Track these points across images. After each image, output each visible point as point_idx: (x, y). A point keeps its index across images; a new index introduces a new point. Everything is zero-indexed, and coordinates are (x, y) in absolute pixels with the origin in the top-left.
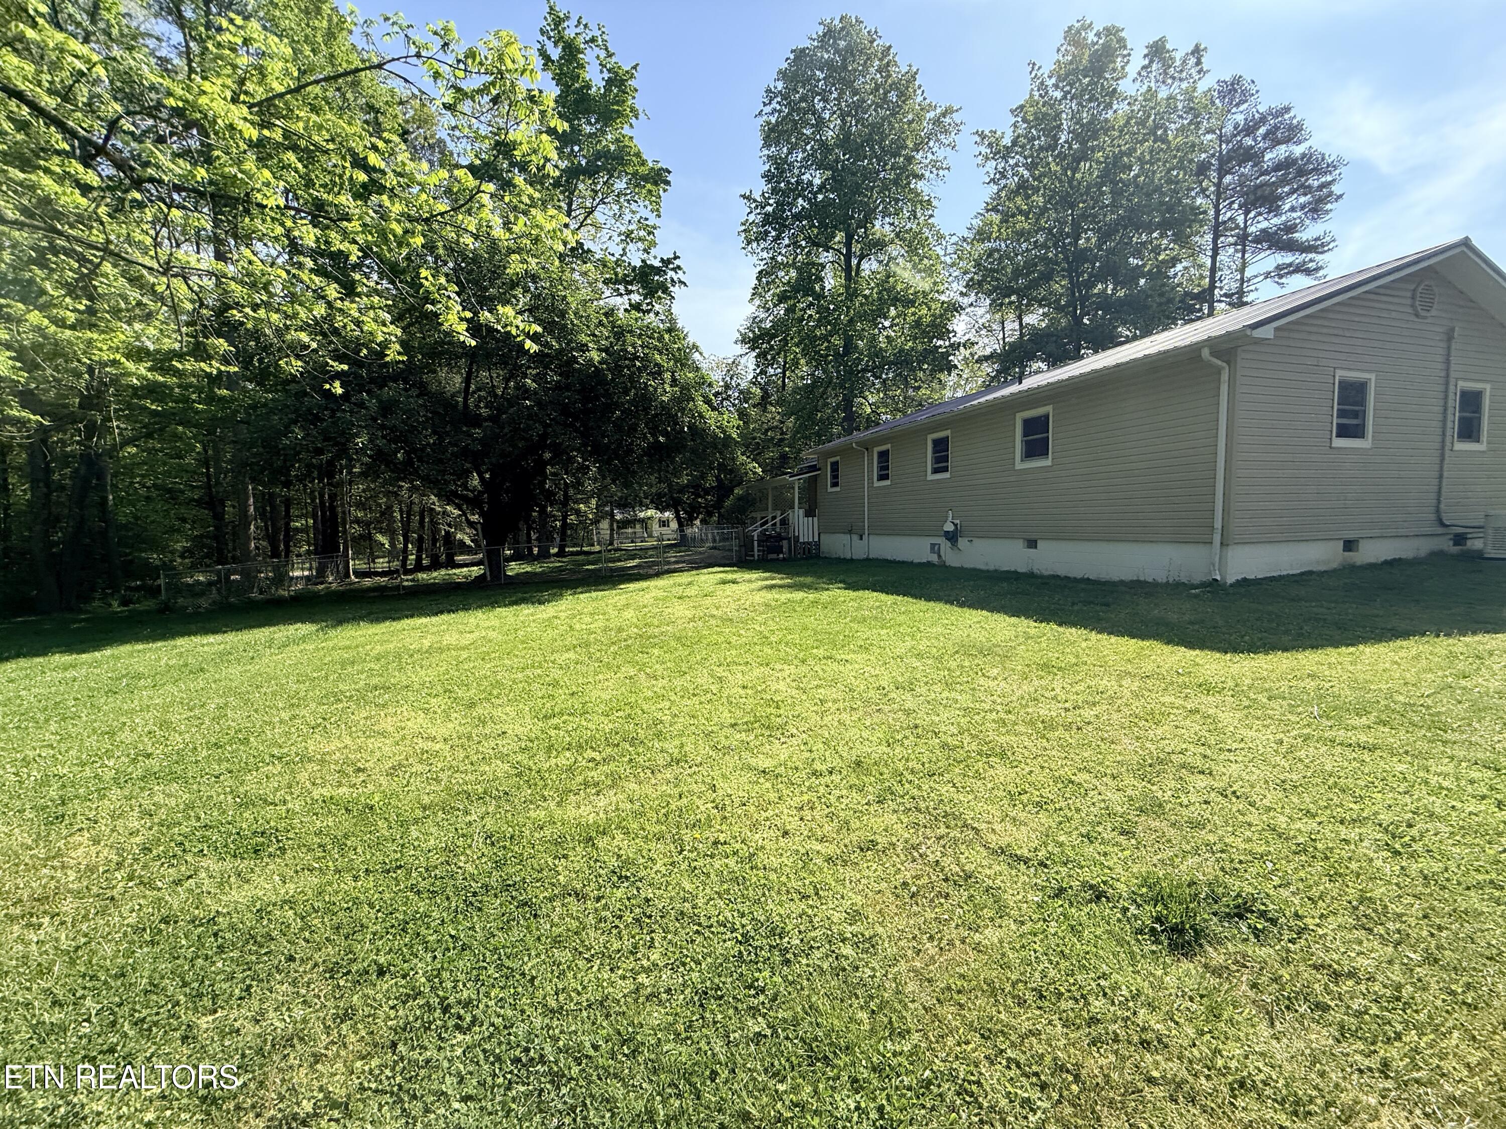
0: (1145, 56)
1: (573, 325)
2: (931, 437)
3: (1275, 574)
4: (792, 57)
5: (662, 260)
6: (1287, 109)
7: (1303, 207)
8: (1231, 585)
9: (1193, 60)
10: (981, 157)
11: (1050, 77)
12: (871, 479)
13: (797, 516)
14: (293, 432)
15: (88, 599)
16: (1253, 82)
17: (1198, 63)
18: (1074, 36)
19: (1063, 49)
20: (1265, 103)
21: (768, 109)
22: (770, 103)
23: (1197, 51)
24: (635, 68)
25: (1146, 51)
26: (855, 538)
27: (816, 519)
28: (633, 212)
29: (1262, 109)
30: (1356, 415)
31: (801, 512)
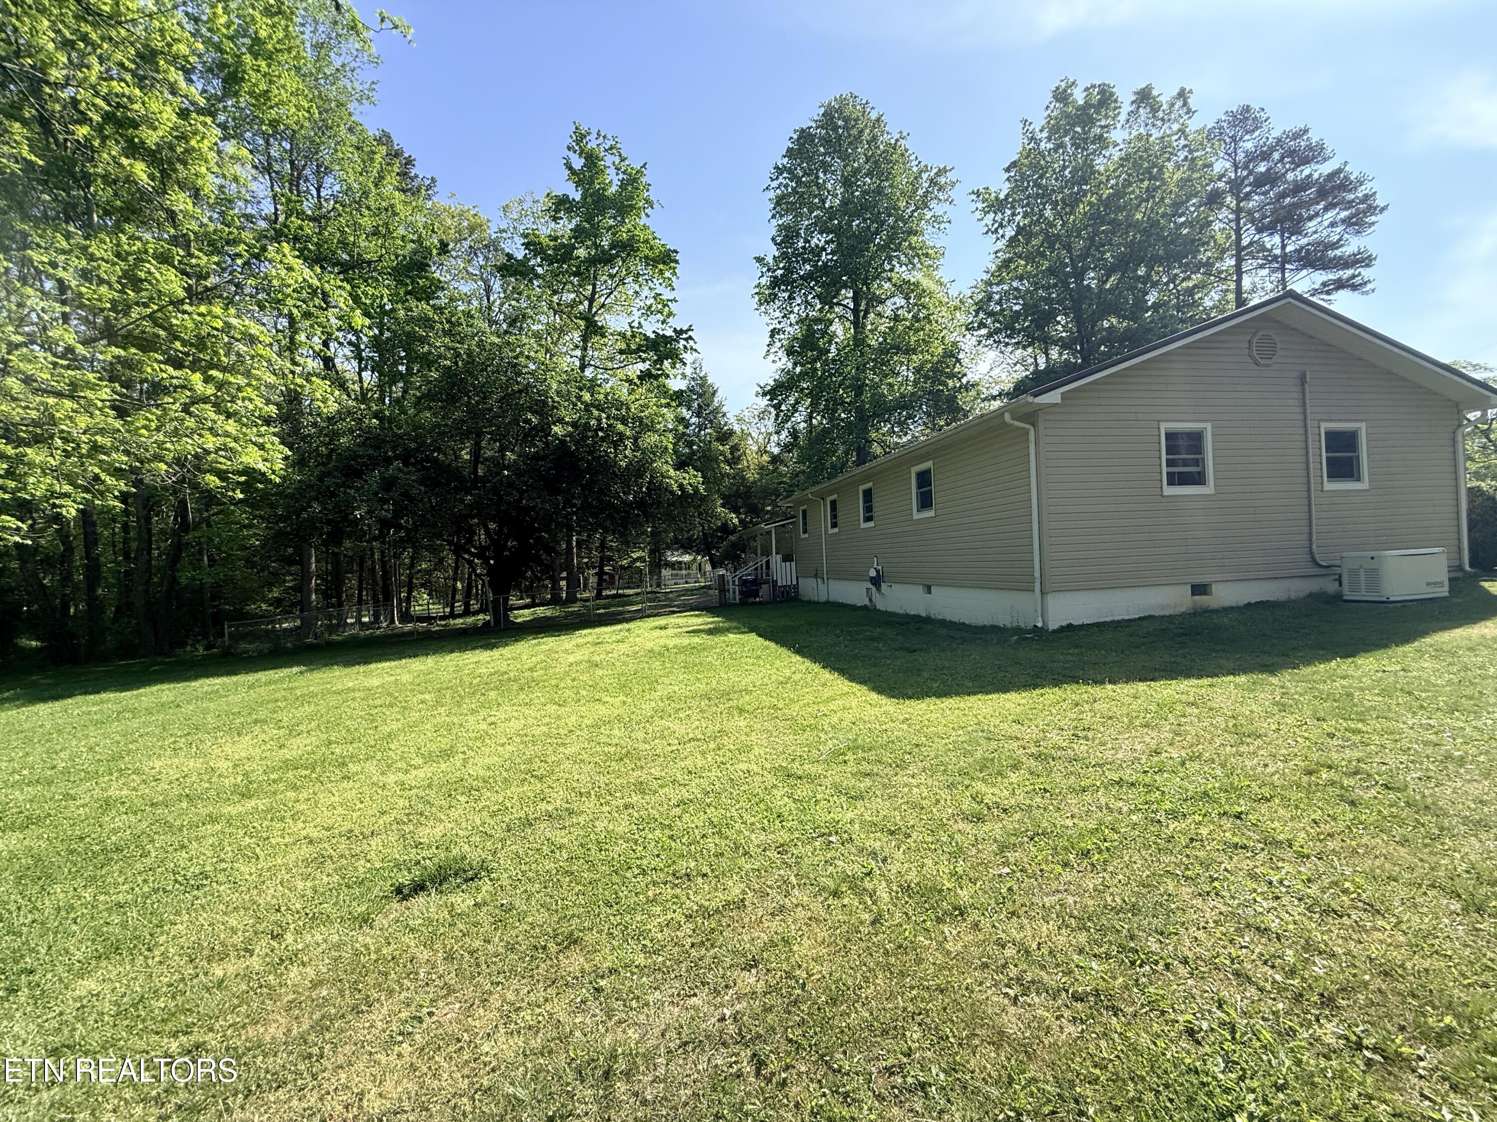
0: (1133, 102)
1: (553, 401)
2: (862, 488)
3: (1108, 619)
4: (795, 137)
5: (675, 330)
6: (1306, 131)
7: (1343, 221)
8: (1054, 631)
9: (1179, 103)
10: (978, 212)
11: (1041, 131)
12: (826, 527)
13: (776, 559)
14: (312, 507)
15: (183, 645)
16: (1263, 110)
17: (1185, 104)
18: (1061, 96)
19: (1052, 106)
20: (1276, 129)
21: (775, 184)
22: (777, 178)
23: (1182, 94)
24: (644, 166)
25: (1134, 98)
26: (820, 581)
27: (793, 564)
28: (650, 289)
29: (1276, 133)
30: (1196, 462)
31: (779, 557)
